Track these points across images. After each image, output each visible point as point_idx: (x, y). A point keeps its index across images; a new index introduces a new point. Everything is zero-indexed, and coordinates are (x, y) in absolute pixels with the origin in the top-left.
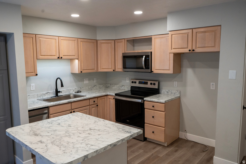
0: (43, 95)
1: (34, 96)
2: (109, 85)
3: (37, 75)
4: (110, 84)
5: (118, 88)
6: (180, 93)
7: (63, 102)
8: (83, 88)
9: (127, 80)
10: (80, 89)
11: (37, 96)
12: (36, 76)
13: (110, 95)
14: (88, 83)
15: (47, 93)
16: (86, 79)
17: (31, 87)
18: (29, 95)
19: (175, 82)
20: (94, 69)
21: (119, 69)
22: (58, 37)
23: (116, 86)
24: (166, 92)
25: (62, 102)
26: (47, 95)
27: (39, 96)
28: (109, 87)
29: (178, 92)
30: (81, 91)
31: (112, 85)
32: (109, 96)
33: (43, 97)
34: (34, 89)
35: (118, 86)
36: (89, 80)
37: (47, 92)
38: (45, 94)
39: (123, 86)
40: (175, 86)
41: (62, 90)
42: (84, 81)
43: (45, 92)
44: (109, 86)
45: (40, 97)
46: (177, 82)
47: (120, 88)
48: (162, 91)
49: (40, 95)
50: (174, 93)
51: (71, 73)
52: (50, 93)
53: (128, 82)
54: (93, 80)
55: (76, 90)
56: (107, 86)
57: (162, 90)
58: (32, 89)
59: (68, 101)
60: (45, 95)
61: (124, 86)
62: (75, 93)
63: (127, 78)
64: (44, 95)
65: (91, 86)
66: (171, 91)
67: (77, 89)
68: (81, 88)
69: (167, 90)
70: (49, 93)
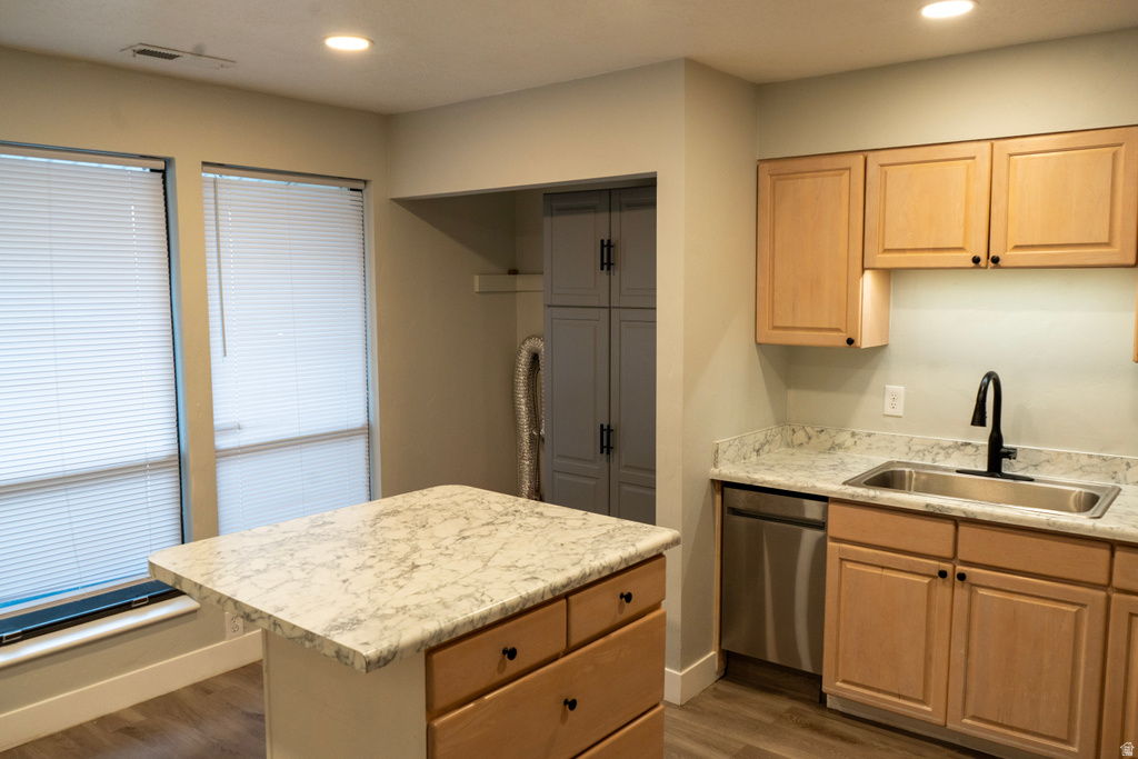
0: (935, 450)
1: (894, 446)
3: (850, 342)
7: (898, 502)
11: (906, 450)
15: (959, 446)
17: (888, 401)
18: (869, 435)
22: (988, 144)
25: (889, 499)
26: (956, 454)
27: (915, 448)
33: (934, 460)
34: (899, 411)
37: (960, 441)
38: (950, 447)
43: (948, 440)
45: (921, 454)
49: (922, 448)
58: (888, 410)
59: (927, 506)
60: (948, 456)
64: (941, 451)
70: (969, 450)
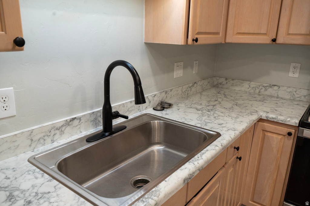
0: (53, 132)
2: (222, 80)
3: (19, 43)
4: (226, 79)
5: (252, 91)
8: (171, 90)
9: (291, 69)
10: (165, 97)
11: (29, 142)
12: (13, 50)
13: (273, 122)
14: (182, 75)
15: (68, 123)
16: (179, 64)
20: (217, 33)
21: (293, 37)
23: (246, 85)
26: (68, 129)
27: (35, 138)
28: (220, 86)
30: (170, 102)
31: (233, 80)
32: (265, 124)
34: (11, 110)
35: (253, 84)
36: (185, 67)
37: (69, 118)
38: (63, 126)
39: (275, 85)
41: (119, 105)
42: (173, 71)
43: (60, 120)
44: (221, 84)
45: (42, 141)
47: (262, 90)
49: (42, 135)
51: (146, 44)
52: (80, 119)
53: (297, 75)
54: (192, 67)
55: (156, 98)
56: (215, 83)
60: (62, 133)
61: (276, 88)
62: (154, 109)
63: (293, 65)
64: (56, 131)
65: (187, 86)
67: (159, 95)
68: (166, 92)
70: (76, 122)
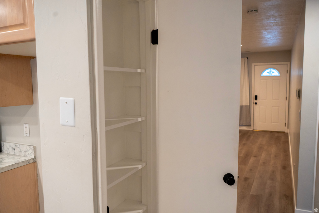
6: (35, 151)
19: (25, 125)
24: (10, 147)
29: (31, 149)
40: (25, 135)
46: (27, 126)
48: (4, 146)
50: (25, 152)
57: (4, 144)
66: (18, 146)
69: (12, 144)
